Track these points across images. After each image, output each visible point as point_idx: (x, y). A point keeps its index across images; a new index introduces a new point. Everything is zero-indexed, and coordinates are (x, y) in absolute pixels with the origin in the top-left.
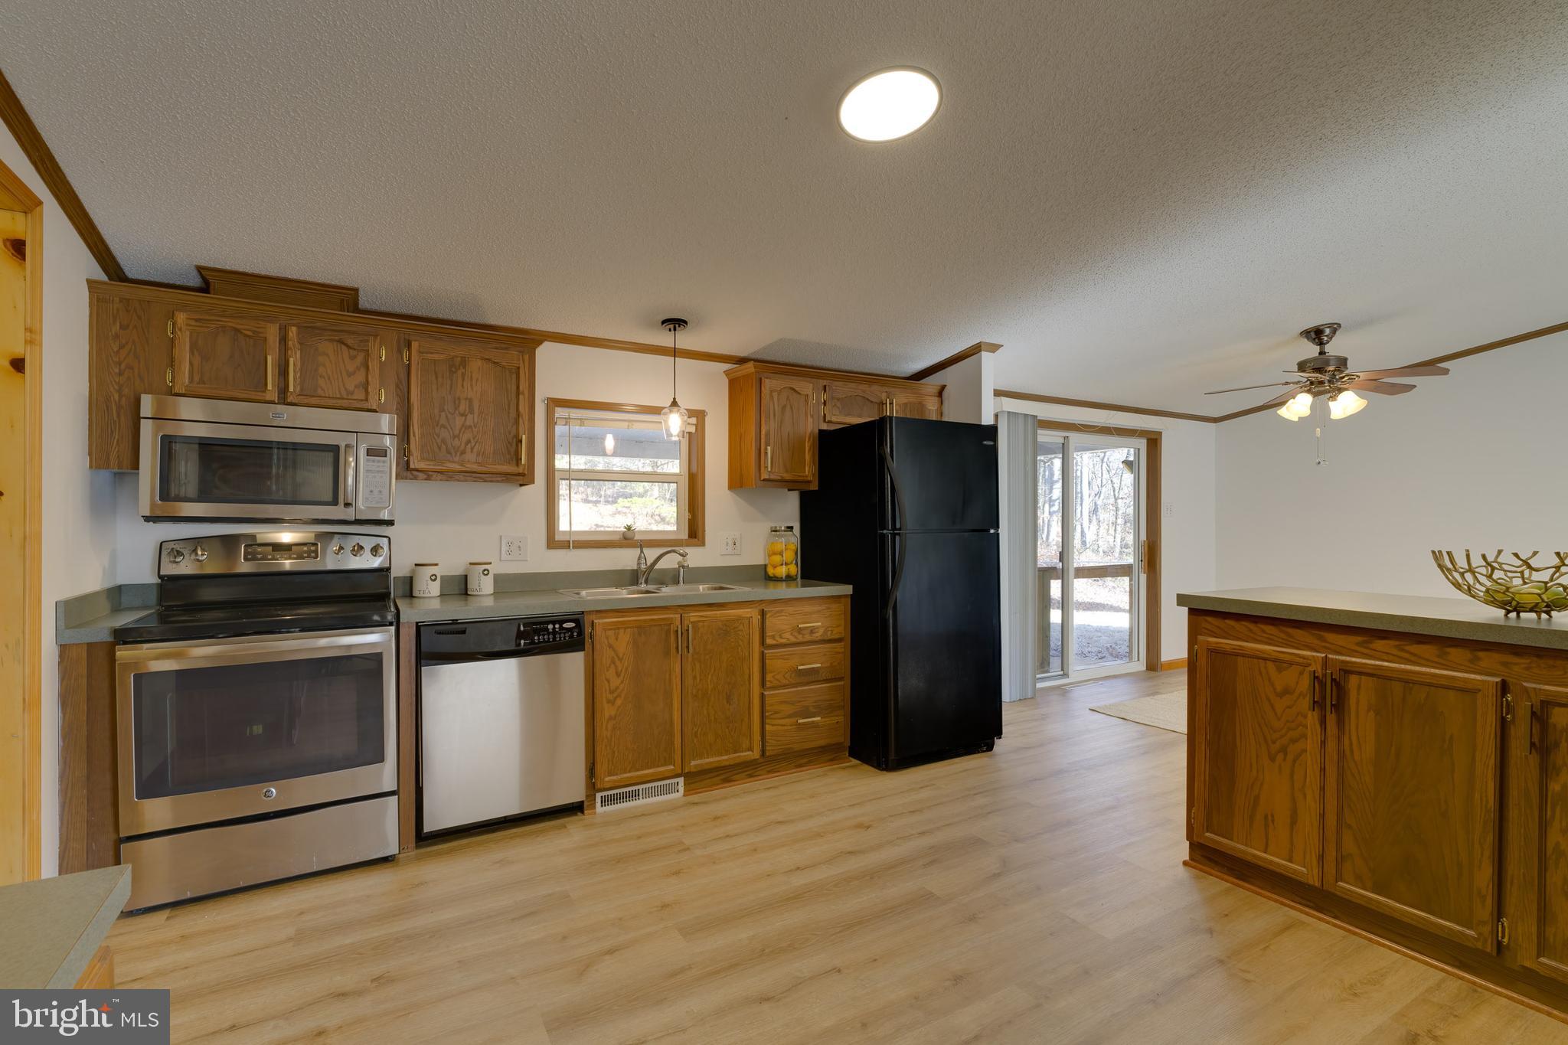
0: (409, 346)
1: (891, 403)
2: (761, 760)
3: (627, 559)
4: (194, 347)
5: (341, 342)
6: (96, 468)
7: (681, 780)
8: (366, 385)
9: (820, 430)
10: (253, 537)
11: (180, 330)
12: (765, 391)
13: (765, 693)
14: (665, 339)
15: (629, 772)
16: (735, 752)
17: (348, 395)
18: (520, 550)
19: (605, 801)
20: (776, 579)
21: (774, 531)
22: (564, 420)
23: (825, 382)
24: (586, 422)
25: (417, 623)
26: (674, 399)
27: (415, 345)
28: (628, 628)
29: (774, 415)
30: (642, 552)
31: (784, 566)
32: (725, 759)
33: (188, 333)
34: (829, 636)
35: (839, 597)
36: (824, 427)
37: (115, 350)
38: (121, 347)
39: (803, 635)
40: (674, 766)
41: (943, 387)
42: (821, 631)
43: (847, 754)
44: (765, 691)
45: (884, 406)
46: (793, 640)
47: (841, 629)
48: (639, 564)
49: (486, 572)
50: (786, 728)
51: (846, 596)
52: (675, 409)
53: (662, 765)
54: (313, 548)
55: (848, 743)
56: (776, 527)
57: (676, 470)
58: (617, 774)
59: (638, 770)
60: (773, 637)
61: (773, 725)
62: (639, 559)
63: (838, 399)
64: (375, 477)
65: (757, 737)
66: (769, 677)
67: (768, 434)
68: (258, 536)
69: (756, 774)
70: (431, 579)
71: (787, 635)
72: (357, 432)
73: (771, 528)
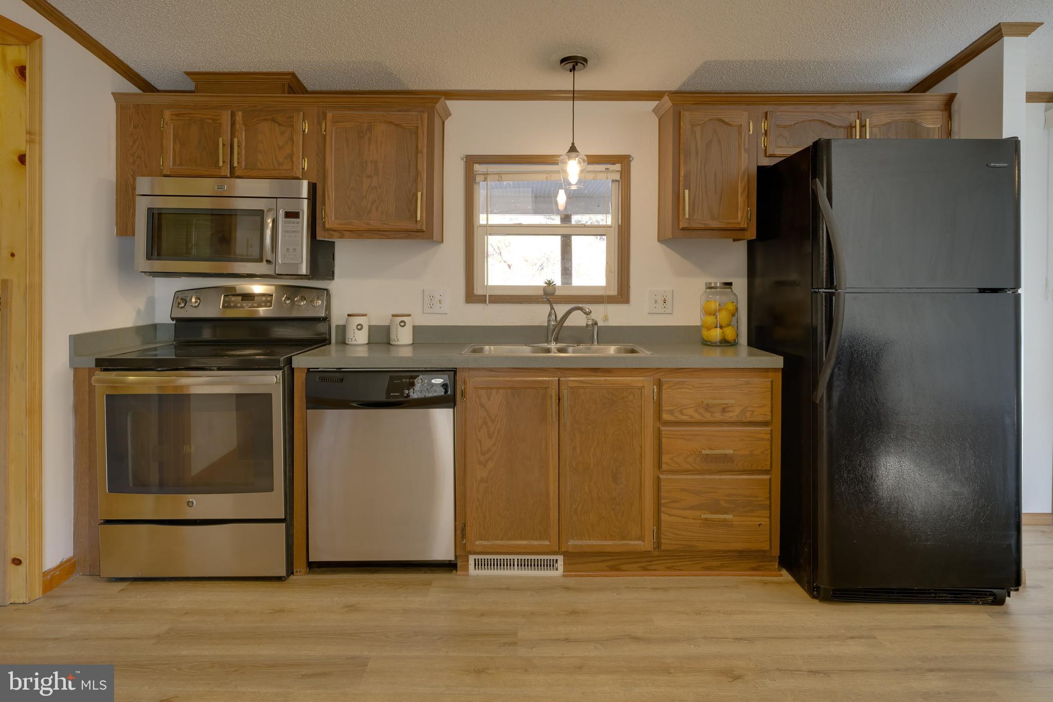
0: (325, 117)
1: (863, 126)
2: (656, 553)
3: (538, 315)
4: (175, 136)
5: (273, 120)
6: (120, 235)
7: (560, 559)
8: (291, 156)
9: (758, 167)
10: (233, 288)
11: (167, 124)
12: (685, 125)
13: (661, 476)
14: (563, 81)
15: (502, 539)
16: (623, 538)
17: (279, 166)
18: (440, 304)
19: (477, 564)
20: (707, 343)
21: (711, 288)
22: (483, 176)
23: (766, 108)
24: (503, 176)
25: (309, 369)
26: (573, 144)
27: (329, 115)
28: (501, 388)
29: (697, 153)
30: (552, 308)
31: (719, 329)
32: (608, 544)
33: (172, 126)
34: (748, 417)
35: (767, 370)
36: (767, 162)
37: (131, 145)
38: (134, 142)
39: (713, 413)
40: (550, 541)
41: (951, 98)
42: (737, 410)
43: (777, 566)
44: (663, 472)
45: (854, 129)
46: (697, 417)
47: (767, 410)
48: (549, 321)
49: (402, 324)
50: (686, 521)
51: (775, 370)
52: (574, 154)
53: (537, 539)
54: (269, 299)
55: (776, 552)
56: (710, 283)
57: (609, 223)
58: (488, 540)
59: (510, 539)
60: (671, 412)
61: (670, 515)
62: (550, 315)
63: (785, 127)
64: (290, 236)
65: (649, 525)
66: (665, 458)
67: (687, 175)
68: (237, 287)
69: (649, 568)
70: (357, 328)
71: (691, 412)
72: (277, 198)
73: (706, 283)
